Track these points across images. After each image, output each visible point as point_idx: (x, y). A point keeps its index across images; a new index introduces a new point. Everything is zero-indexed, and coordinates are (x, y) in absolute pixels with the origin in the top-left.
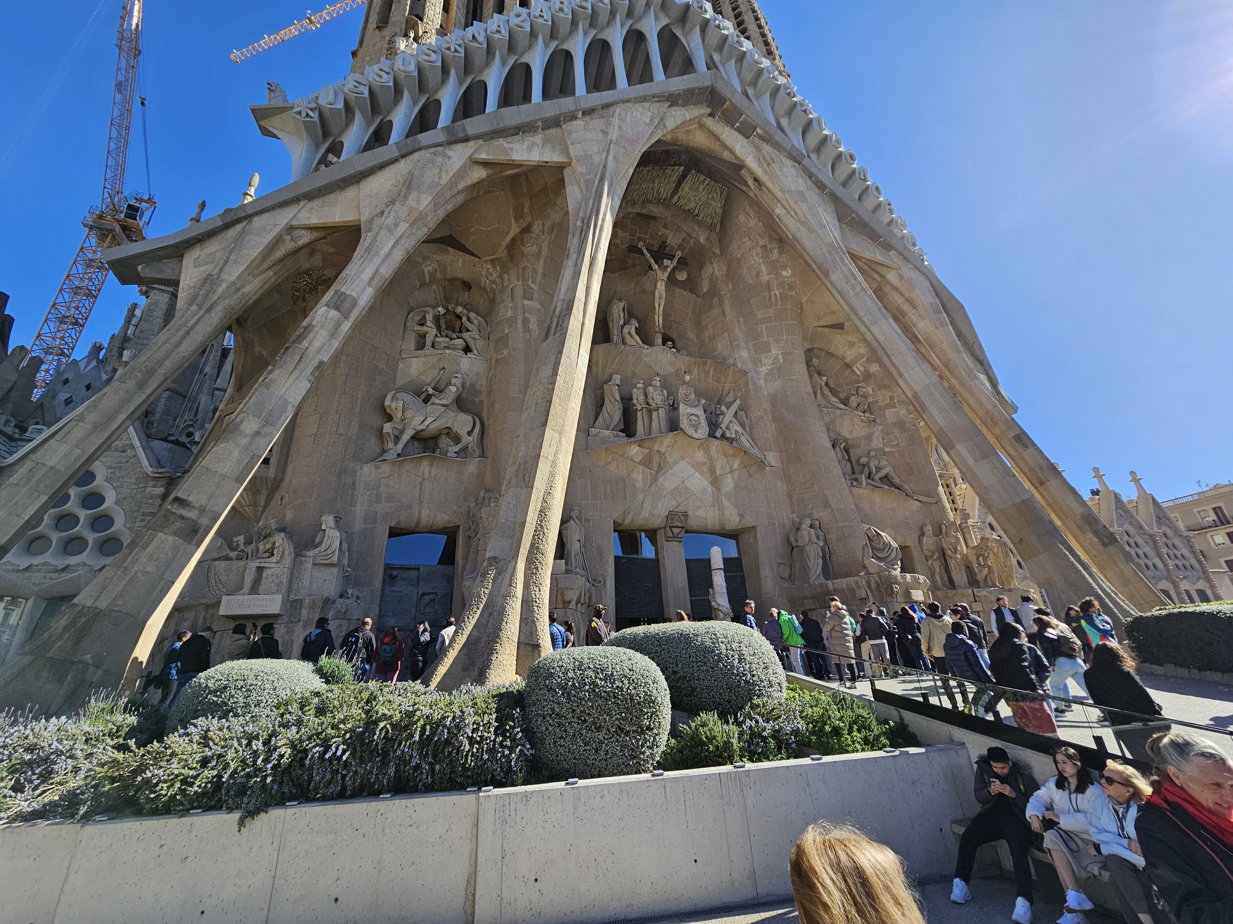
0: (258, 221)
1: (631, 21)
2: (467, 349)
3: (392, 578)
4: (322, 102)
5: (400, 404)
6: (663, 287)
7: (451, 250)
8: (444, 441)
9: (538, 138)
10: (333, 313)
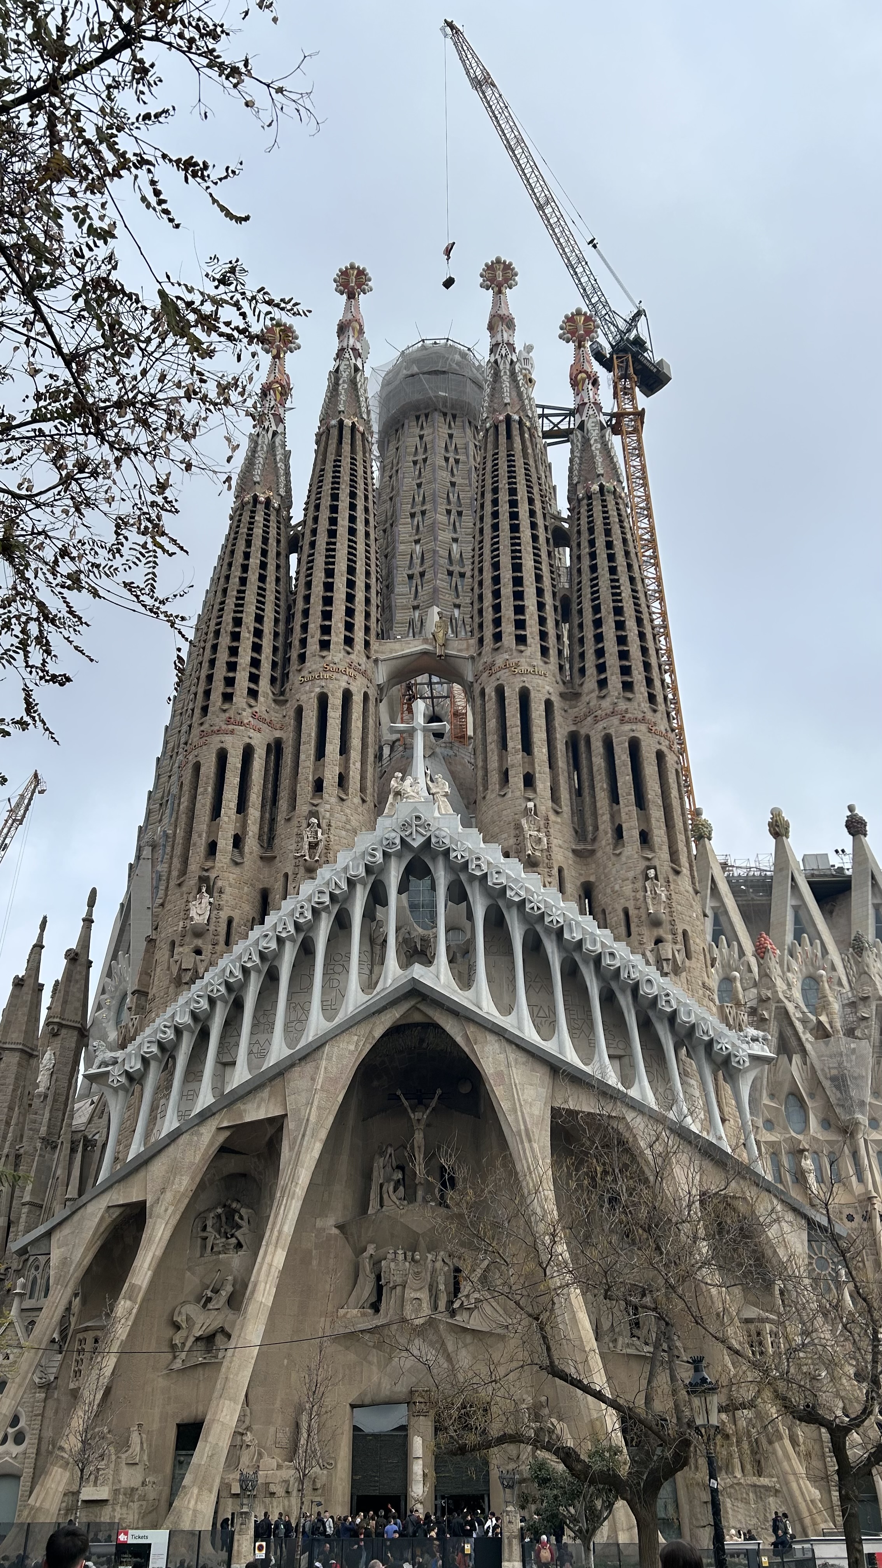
0: (90, 1208)
1: (373, 877)
2: (239, 1245)
3: (181, 1463)
4: (127, 1068)
5: (184, 1317)
6: (422, 1135)
7: (224, 1155)
8: (219, 1338)
9: (265, 1093)
10: (128, 1303)
